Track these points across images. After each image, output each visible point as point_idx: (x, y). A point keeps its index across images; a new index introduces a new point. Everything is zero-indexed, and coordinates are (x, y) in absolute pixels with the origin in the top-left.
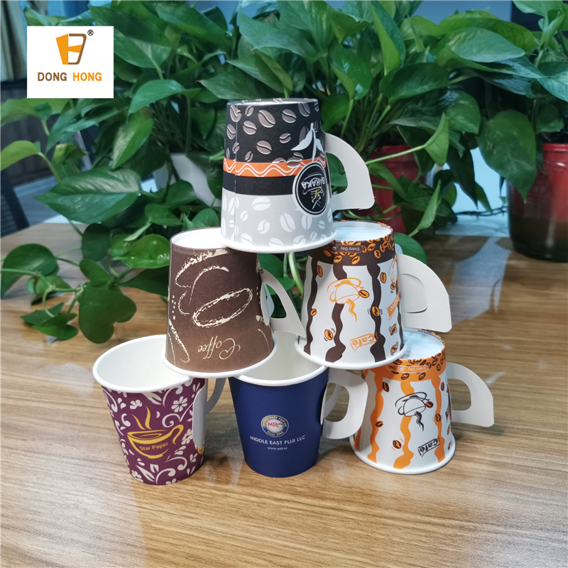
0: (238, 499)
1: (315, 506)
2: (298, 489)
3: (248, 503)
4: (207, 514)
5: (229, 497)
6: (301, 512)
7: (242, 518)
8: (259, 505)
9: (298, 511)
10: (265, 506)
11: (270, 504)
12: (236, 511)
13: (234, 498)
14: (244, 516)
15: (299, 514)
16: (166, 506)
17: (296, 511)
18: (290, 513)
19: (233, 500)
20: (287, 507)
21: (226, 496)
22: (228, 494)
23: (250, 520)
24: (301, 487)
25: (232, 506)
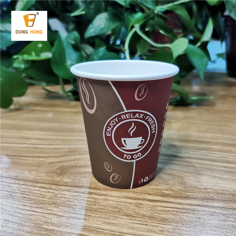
0: (117, 202)
1: (185, 204)
2: (165, 192)
3: (127, 204)
4: (93, 215)
5: (109, 200)
6: (174, 210)
7: (125, 217)
8: (137, 205)
9: (172, 209)
10: (142, 206)
11: (146, 205)
12: (119, 212)
13: (114, 201)
14: (127, 215)
15: (173, 211)
16: (55, 209)
17: (170, 209)
18: (166, 211)
19: (113, 203)
20: (161, 206)
21: (106, 199)
22: (108, 198)
23: (133, 218)
24: (166, 190)
25: (114, 207)
